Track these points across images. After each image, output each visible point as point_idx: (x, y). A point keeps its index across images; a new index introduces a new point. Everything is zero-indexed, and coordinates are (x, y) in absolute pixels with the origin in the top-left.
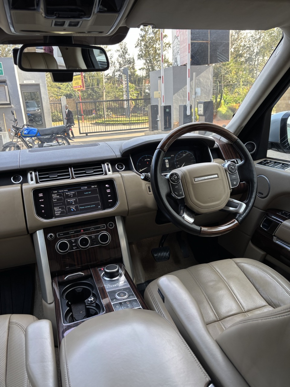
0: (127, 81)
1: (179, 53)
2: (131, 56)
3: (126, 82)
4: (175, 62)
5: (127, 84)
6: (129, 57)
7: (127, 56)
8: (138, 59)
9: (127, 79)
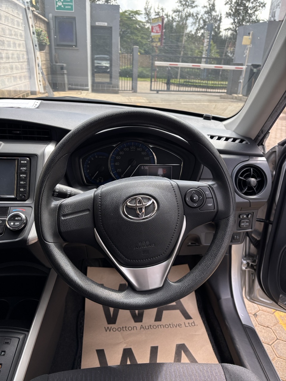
1: (280, 6)
4: (272, 17)
6: (215, 14)
8: (226, 17)
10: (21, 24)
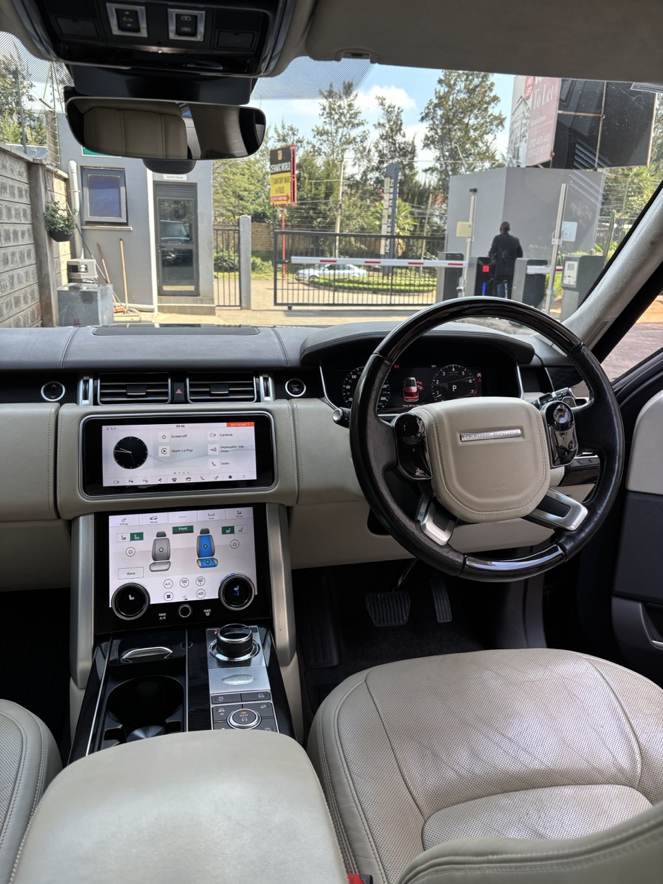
0: (394, 193)
1: (527, 138)
2: (409, 139)
3: (392, 196)
4: (514, 157)
5: (394, 200)
6: (403, 140)
7: (399, 139)
8: (424, 147)
9: (395, 190)
10: (24, 193)
